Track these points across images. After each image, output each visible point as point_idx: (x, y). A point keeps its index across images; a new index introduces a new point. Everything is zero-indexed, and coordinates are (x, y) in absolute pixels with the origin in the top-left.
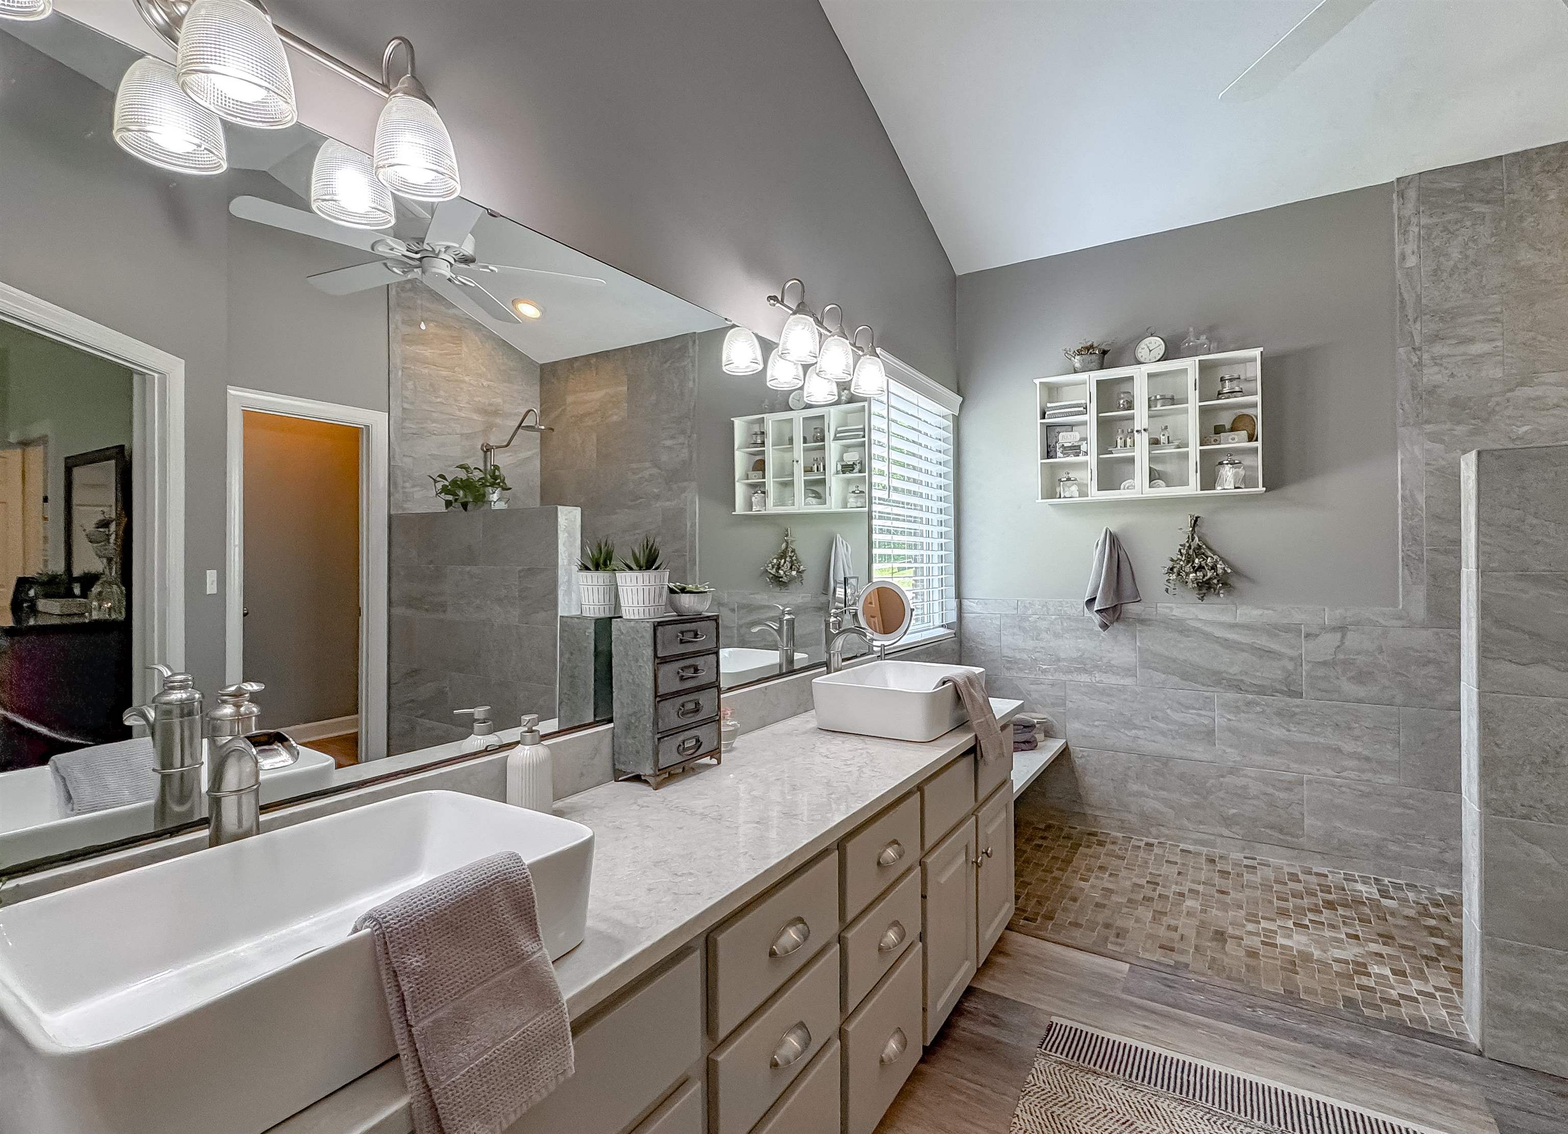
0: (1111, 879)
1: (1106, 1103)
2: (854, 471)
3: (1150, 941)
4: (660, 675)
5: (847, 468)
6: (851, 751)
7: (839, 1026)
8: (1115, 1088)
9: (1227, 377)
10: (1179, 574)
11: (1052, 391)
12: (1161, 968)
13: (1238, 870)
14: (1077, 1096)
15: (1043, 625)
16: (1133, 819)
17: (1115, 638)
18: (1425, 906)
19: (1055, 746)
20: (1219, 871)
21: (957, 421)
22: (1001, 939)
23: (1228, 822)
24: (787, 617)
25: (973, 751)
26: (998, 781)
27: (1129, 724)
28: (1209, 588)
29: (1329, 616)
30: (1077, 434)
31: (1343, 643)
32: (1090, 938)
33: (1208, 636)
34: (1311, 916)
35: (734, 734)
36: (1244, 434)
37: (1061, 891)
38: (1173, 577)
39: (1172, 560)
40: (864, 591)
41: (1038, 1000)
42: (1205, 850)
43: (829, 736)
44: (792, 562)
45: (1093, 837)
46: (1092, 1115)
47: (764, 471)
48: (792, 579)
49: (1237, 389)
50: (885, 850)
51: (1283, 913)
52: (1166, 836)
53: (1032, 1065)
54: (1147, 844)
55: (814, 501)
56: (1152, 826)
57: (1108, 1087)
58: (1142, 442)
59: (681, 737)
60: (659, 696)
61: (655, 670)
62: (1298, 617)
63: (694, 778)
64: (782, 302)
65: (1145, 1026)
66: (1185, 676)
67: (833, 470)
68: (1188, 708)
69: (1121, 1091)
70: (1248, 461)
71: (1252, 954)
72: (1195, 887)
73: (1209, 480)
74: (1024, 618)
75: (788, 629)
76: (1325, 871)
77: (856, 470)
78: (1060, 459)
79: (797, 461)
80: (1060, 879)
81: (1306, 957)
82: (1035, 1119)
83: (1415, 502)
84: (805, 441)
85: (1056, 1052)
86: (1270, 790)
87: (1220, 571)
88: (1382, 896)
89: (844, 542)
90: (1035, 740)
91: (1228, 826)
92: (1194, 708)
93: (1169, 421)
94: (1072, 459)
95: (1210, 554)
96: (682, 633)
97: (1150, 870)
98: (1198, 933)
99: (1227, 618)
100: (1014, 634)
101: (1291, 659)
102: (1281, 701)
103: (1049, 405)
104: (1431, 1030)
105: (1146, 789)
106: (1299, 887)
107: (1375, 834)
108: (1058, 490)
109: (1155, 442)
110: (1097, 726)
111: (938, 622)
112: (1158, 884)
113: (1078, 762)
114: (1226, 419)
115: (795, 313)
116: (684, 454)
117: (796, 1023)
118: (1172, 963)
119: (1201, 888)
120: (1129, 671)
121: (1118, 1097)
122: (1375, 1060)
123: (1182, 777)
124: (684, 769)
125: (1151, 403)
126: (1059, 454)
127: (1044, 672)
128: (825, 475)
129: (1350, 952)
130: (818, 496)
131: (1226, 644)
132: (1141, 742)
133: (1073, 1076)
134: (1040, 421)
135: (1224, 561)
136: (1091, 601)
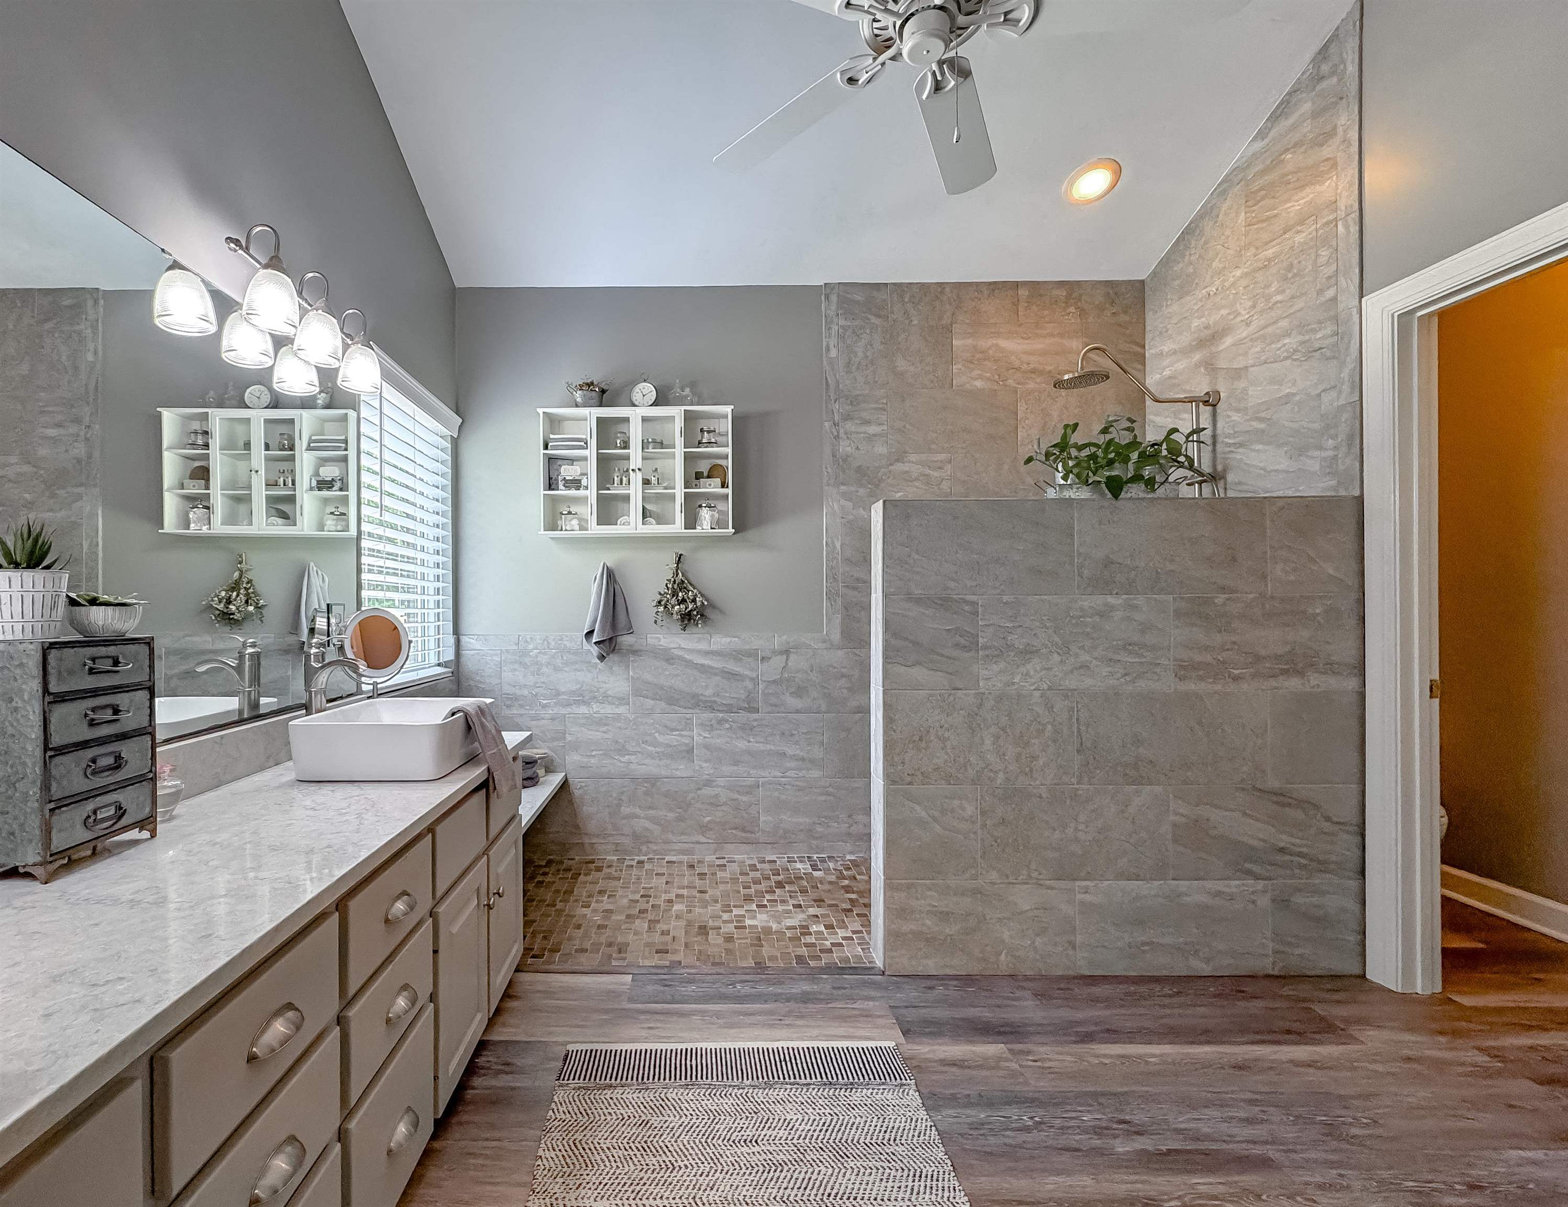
0: (610, 900)
1: (623, 1112)
2: (334, 489)
3: (647, 949)
4: (54, 719)
5: (324, 485)
6: (345, 799)
7: (338, 1125)
8: (630, 1095)
9: (705, 429)
10: (665, 607)
11: (553, 422)
12: (658, 971)
13: (713, 870)
14: (597, 1115)
15: (543, 659)
16: (626, 841)
17: (611, 668)
18: (840, 871)
19: (555, 780)
20: (699, 874)
21: (456, 443)
22: (510, 984)
23: (704, 829)
24: (250, 650)
25: (486, 786)
26: (509, 816)
27: (622, 751)
28: (689, 620)
29: (778, 642)
30: (578, 468)
31: (787, 664)
32: (594, 960)
33: (690, 664)
34: (768, 897)
35: (176, 797)
36: (718, 481)
37: (565, 921)
38: (661, 609)
39: (660, 594)
40: (352, 620)
41: (550, 1033)
42: (685, 858)
43: (313, 787)
44: (247, 595)
45: (592, 865)
46: (611, 1129)
47: (208, 480)
48: (247, 617)
49: (713, 440)
50: (392, 905)
51: (748, 899)
52: (654, 851)
53: (552, 1101)
54: (639, 862)
55: (280, 521)
56: (642, 844)
57: (623, 1096)
58: (637, 479)
59: (90, 806)
60: (52, 749)
61: (44, 712)
62: (757, 643)
63: (109, 860)
64: (247, 250)
65: (650, 1028)
66: (671, 701)
67: (306, 485)
68: (672, 730)
69: (635, 1096)
70: (721, 506)
71: (729, 939)
72: (681, 892)
73: (691, 521)
74: (524, 653)
75: (251, 666)
76: (773, 858)
77: (336, 487)
78: (562, 492)
79: (257, 472)
80: (564, 911)
81: (767, 931)
82: (558, 1153)
83: (835, 547)
84: (267, 447)
85: (574, 1079)
86: (736, 796)
87: (699, 604)
88: (814, 870)
89: (320, 572)
90: (537, 776)
91: (703, 834)
92: (677, 730)
93: (659, 464)
94: (573, 492)
95: (691, 588)
96: (93, 660)
97: (643, 885)
98: (686, 932)
99: (703, 646)
100: (515, 670)
101: (752, 679)
102: (743, 716)
103: (552, 436)
104: (853, 965)
105: (638, 811)
106: (758, 875)
107: (807, 820)
108: (559, 523)
109: (646, 482)
110: (594, 756)
111: (434, 660)
112: (650, 896)
113: (577, 793)
114: (704, 467)
115: (266, 266)
116: (80, 450)
117: (284, 1138)
118: (667, 963)
119: (685, 892)
120: (622, 700)
121: (633, 1102)
122: (820, 1001)
123: (667, 795)
124: (94, 848)
125: (645, 445)
126: (561, 487)
127: (544, 706)
128: (295, 490)
129: (796, 919)
130: (284, 516)
131: (703, 669)
132: (633, 766)
133: (592, 1096)
134: (543, 451)
135: (702, 595)
136: (590, 633)
